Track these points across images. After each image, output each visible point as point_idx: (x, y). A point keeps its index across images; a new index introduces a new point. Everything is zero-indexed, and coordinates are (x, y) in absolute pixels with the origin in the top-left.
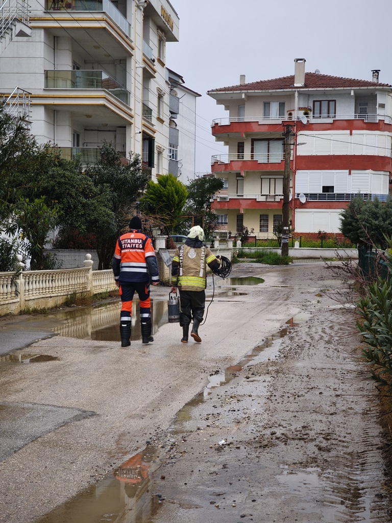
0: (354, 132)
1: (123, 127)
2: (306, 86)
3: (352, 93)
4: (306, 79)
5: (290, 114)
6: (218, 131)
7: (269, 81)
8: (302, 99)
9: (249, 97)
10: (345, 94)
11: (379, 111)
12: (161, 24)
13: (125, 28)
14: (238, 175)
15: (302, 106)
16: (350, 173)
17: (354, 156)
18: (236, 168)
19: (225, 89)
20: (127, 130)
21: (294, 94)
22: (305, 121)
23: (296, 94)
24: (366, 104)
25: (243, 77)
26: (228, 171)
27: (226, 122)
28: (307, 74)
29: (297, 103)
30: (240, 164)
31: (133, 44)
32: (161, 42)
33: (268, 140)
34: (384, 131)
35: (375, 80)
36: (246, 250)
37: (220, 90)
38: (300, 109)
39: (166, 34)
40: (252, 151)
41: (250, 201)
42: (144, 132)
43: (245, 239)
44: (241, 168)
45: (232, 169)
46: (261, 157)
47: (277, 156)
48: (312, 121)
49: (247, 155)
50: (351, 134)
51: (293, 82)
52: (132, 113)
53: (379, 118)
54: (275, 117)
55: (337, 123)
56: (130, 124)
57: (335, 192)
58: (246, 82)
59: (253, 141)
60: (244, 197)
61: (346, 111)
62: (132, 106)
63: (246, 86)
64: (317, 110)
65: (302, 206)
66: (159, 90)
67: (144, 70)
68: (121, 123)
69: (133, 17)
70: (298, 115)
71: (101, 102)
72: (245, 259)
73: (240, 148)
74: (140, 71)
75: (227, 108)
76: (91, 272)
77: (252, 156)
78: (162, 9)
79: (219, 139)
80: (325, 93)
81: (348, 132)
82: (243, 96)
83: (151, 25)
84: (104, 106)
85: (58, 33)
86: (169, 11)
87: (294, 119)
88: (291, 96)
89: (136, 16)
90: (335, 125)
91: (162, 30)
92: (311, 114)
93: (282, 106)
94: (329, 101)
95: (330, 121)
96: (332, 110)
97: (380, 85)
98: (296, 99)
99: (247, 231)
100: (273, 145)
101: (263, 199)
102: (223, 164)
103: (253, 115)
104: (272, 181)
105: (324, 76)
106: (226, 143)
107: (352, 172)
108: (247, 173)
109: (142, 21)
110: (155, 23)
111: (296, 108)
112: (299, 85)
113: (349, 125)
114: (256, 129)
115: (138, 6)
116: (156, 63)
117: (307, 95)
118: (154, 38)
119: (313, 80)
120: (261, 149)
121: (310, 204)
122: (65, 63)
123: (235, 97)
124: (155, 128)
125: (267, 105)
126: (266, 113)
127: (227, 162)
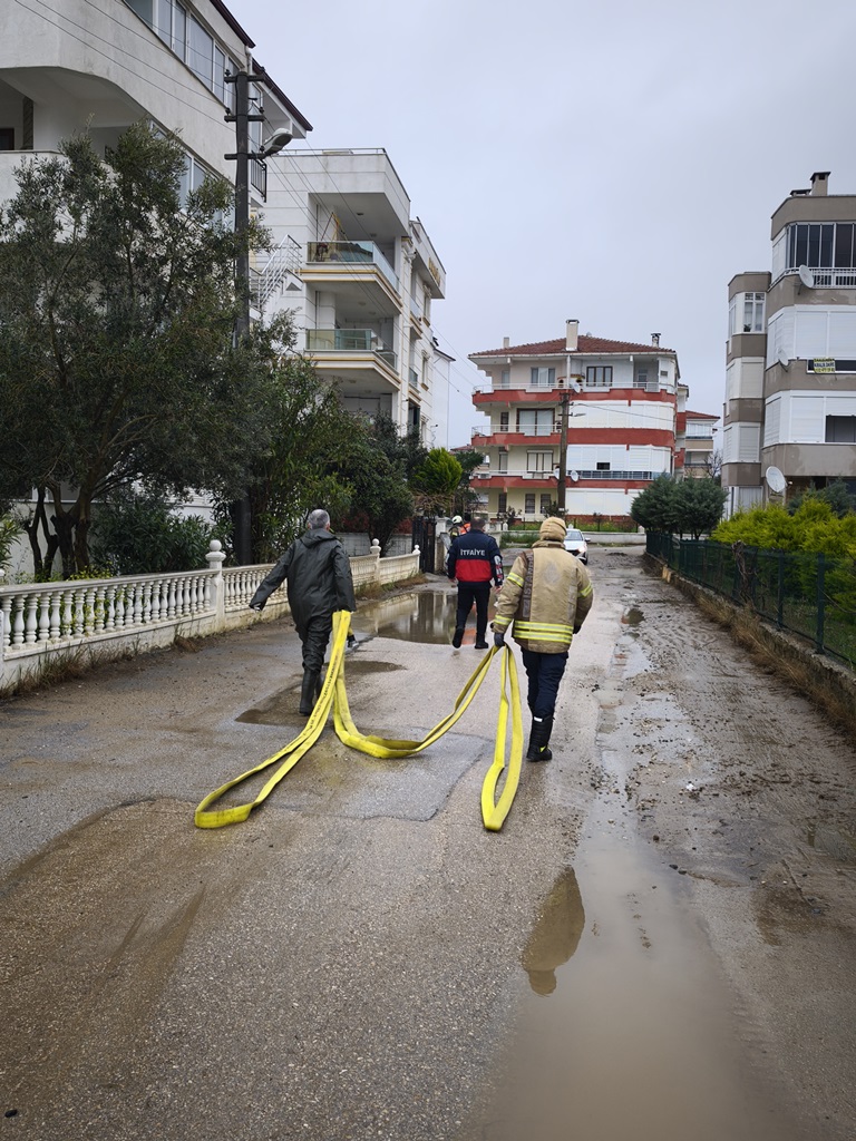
0: (633, 402)
1: (389, 393)
2: (579, 350)
3: (631, 359)
4: (579, 343)
5: (561, 382)
6: (480, 400)
7: (537, 345)
8: (574, 364)
9: (515, 362)
10: (623, 360)
11: (662, 380)
12: (428, 279)
13: (393, 283)
14: (502, 449)
15: (574, 373)
16: (628, 449)
17: (633, 429)
18: (500, 442)
19: (488, 353)
20: (393, 397)
21: (566, 360)
22: (578, 391)
23: (569, 359)
24: (646, 371)
25: (506, 339)
26: (491, 444)
27: (488, 389)
28: (579, 337)
29: (569, 368)
30: (504, 437)
31: (401, 300)
32: (426, 297)
33: (536, 410)
34: (666, 401)
35: (655, 345)
36: (514, 534)
37: (483, 354)
38: (572, 376)
39: (433, 290)
40: (518, 423)
41: (515, 479)
42: (410, 400)
43: (512, 521)
44: (506, 442)
45: (495, 442)
46: (527, 429)
47: (546, 427)
48: (586, 389)
49: (512, 428)
50: (630, 405)
51: (565, 346)
52: (399, 378)
53: (661, 387)
54: (544, 386)
55: (614, 392)
56: (397, 390)
57: (612, 469)
58: (511, 345)
59: (519, 410)
60: (508, 474)
61: (624, 379)
62: (399, 371)
63: (511, 349)
64: (591, 378)
65: (574, 484)
66: (424, 352)
67: (412, 329)
68: (388, 390)
69: (402, 269)
70: (570, 383)
71: (370, 365)
72: (512, 544)
73: (504, 419)
74: (407, 332)
75: (488, 374)
76: (379, 559)
77: (518, 428)
78: (430, 261)
79: (479, 408)
80: (600, 359)
81: (627, 402)
82: (509, 361)
83: (418, 279)
84: (373, 369)
85: (320, 288)
86: (437, 264)
87: (566, 386)
88: (562, 362)
89: (404, 269)
90: (612, 395)
91: (428, 286)
92: (584, 382)
93: (551, 371)
94: (604, 368)
95: (607, 389)
96: (608, 378)
97: (663, 350)
98: (569, 364)
99: (514, 513)
100: (541, 415)
101: (529, 476)
102: (484, 437)
103: (520, 382)
104: (540, 457)
105: (598, 340)
106: (488, 414)
107: (631, 447)
108: (512, 447)
109: (410, 275)
110: (421, 277)
111: (568, 375)
112: (572, 349)
113: (628, 395)
114: (522, 397)
115: (406, 259)
116: (422, 322)
117: (581, 361)
118: (420, 294)
119: (586, 343)
120: (527, 420)
121: (583, 483)
122: (328, 321)
123: (499, 362)
124: (420, 395)
125: (534, 371)
126: (534, 379)
127: (488, 435)
